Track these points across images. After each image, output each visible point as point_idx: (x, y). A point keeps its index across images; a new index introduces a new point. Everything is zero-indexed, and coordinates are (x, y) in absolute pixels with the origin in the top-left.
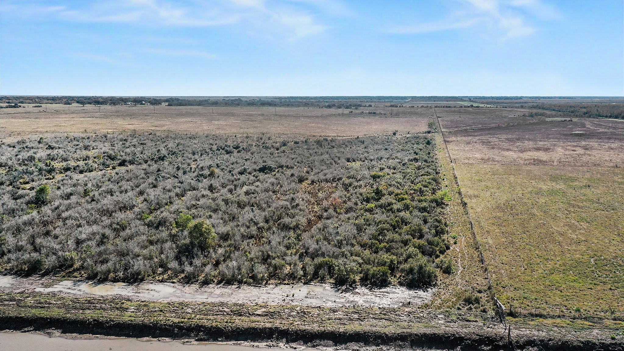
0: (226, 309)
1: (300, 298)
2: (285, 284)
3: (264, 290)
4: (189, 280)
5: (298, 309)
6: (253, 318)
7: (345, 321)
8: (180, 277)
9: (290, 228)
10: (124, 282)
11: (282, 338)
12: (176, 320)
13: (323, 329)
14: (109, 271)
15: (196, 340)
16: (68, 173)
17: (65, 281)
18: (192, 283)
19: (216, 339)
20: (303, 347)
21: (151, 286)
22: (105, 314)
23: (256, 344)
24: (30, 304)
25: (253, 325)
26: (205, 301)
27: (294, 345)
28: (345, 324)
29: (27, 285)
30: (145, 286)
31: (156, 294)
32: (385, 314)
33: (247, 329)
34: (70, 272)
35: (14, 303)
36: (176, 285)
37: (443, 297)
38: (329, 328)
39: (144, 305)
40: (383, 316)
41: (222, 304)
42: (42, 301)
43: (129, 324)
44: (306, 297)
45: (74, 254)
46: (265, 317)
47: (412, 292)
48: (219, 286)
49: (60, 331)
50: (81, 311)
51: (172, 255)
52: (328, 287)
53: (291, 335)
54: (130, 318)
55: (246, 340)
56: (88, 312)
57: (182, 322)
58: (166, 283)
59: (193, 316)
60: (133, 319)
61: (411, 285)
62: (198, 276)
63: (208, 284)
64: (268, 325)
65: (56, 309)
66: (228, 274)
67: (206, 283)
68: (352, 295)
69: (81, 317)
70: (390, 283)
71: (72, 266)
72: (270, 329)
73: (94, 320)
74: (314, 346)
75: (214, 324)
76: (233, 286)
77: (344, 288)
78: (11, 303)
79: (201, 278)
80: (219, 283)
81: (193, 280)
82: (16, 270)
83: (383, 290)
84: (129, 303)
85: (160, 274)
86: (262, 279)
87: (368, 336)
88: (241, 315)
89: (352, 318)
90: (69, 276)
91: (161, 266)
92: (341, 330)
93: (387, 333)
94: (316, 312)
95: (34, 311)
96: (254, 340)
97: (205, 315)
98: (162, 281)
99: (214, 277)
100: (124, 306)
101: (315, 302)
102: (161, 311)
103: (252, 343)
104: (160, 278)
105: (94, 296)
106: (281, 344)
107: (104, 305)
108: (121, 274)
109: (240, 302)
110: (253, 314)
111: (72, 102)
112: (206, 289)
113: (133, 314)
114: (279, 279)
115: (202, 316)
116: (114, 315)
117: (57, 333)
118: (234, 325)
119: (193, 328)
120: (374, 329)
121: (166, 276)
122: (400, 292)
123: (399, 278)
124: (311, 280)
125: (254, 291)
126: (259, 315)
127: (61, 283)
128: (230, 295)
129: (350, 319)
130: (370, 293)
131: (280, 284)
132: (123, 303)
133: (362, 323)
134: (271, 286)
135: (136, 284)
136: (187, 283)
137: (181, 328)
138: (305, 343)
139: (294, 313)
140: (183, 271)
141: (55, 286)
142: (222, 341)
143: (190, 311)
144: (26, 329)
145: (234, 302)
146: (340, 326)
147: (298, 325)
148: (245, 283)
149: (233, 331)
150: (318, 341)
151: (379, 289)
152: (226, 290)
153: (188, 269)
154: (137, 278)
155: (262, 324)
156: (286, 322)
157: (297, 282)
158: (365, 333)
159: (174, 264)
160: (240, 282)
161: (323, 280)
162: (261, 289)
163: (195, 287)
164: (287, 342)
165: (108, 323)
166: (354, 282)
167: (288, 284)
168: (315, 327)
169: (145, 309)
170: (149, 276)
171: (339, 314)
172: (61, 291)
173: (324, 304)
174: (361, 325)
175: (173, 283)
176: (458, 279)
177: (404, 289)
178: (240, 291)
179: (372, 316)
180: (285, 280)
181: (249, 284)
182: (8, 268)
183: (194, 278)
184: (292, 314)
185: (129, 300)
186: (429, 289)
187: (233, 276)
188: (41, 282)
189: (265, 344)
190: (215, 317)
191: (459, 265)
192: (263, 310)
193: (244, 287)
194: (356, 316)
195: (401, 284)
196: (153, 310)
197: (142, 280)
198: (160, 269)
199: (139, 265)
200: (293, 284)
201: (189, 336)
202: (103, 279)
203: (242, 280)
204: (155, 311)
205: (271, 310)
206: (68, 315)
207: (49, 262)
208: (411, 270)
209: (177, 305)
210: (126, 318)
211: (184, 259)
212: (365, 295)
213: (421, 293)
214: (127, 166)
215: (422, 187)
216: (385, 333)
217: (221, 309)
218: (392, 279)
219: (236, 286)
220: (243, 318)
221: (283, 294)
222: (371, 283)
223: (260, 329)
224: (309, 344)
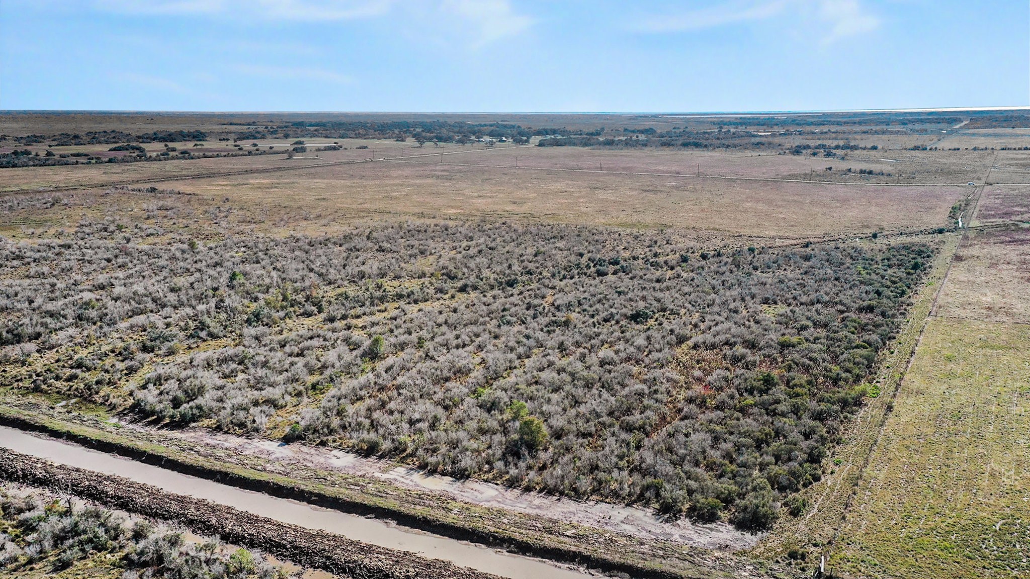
0: (539, 525)
1: (616, 522)
2: (606, 502)
3: (582, 506)
4: (512, 484)
5: (607, 535)
6: (562, 538)
7: (647, 557)
8: (504, 479)
9: (635, 428)
10: (451, 477)
11: (584, 563)
12: (493, 529)
13: (622, 561)
14: (438, 463)
15: (507, 552)
16: (402, 303)
17: (399, 468)
18: (514, 488)
19: (524, 554)
20: (601, 575)
21: (476, 486)
22: (432, 513)
23: (559, 564)
24: (371, 492)
25: (559, 546)
26: (523, 511)
27: (592, 571)
28: (645, 560)
29: (367, 468)
30: (469, 484)
31: (480, 496)
32: (691, 556)
33: (553, 549)
34: (404, 457)
35: (359, 488)
36: (499, 487)
37: (769, 545)
38: (629, 561)
39: (467, 508)
40: (688, 557)
41: (537, 518)
42: (381, 489)
43: (452, 526)
44: (622, 522)
45: (408, 439)
46: (573, 540)
47: (738, 534)
48: (540, 495)
49: (396, 522)
50: (413, 506)
51: (499, 453)
52: (649, 511)
53: (593, 561)
54: (453, 521)
55: (550, 559)
56: (418, 507)
57: (497, 533)
58: (490, 484)
59: (508, 527)
60: (455, 521)
61: (741, 525)
62: (522, 480)
63: (530, 491)
64: (573, 549)
65: (393, 501)
66: (551, 483)
67: (528, 489)
68: (670, 527)
69: (413, 512)
70: (719, 518)
71: (405, 450)
72: (574, 552)
73: (423, 517)
74: (611, 576)
75: (525, 539)
76: (554, 497)
77: (667, 516)
78: (356, 488)
79: (524, 483)
80: (541, 491)
81: (517, 484)
82: (357, 448)
83: (708, 526)
84: (453, 503)
85: (486, 472)
86: (584, 493)
87: (664, 575)
88: (551, 533)
89: (656, 554)
90: (402, 462)
91: (487, 463)
92: (640, 566)
93: (683, 576)
94: (623, 541)
95: (375, 499)
96: (558, 560)
97: (518, 528)
98: (486, 481)
99: (537, 484)
100: (449, 506)
101: (629, 529)
102: (481, 517)
103: (556, 563)
104: (485, 478)
105: (424, 489)
106: (581, 569)
107: (432, 503)
108: (449, 468)
109: (555, 518)
110: (563, 534)
111: (406, 135)
112: (527, 497)
113: (456, 517)
114: (602, 495)
115: (516, 529)
116: (438, 515)
117: (393, 523)
118: (543, 543)
119: (506, 540)
120: (672, 570)
121: (490, 476)
122: (725, 531)
123: (734, 513)
124: (635, 502)
125: (573, 507)
126: (568, 536)
127: (396, 469)
128: (548, 508)
129: (654, 556)
130: (691, 527)
131: (602, 501)
132: (448, 503)
133: (664, 561)
134: (592, 503)
135: (462, 481)
136: (510, 487)
137: (495, 538)
138: (604, 571)
139: (602, 540)
140: (508, 473)
141: (391, 472)
142: (530, 556)
143: (505, 521)
144: (369, 516)
145: (550, 516)
146: (640, 561)
147: (602, 553)
148: (566, 495)
149: (541, 549)
150: (615, 572)
151: (704, 524)
152: (545, 501)
153: (513, 471)
154: (464, 474)
155: (568, 546)
156: (590, 548)
157: (619, 502)
158: (662, 572)
159: (499, 465)
160: (562, 494)
161: (647, 504)
162: (581, 505)
163: (517, 492)
164: (588, 568)
165: (434, 522)
166: (680, 511)
167: (609, 503)
168: (617, 559)
169: (467, 512)
170: (475, 473)
171: (646, 548)
172: (395, 480)
173: (637, 533)
174: (661, 563)
175: (497, 484)
176: (801, 526)
177: (731, 527)
178: (560, 504)
179: (677, 555)
180: (607, 498)
181: (570, 498)
182: (351, 445)
183: (518, 482)
184: (599, 540)
185: (454, 499)
186: (760, 533)
187: (555, 486)
188: (379, 465)
189: (567, 566)
190: (527, 531)
191: (816, 506)
192: (574, 531)
193: (565, 500)
194: (661, 553)
195: (731, 522)
196: (474, 514)
197: (468, 477)
198: (487, 466)
199: (467, 462)
200: (615, 503)
201: (501, 546)
202: (432, 471)
203: (564, 492)
204: (475, 517)
205: (581, 533)
206: (402, 509)
207: (386, 445)
208: (746, 508)
209: (495, 513)
210: (450, 519)
211: (510, 459)
212: (684, 528)
213: (748, 535)
214: (469, 294)
215: (841, 372)
216: (681, 576)
217: (534, 524)
218: (724, 515)
219: (557, 498)
220: (552, 537)
221: (601, 515)
222: (698, 516)
223: (565, 551)
224: (607, 573)
